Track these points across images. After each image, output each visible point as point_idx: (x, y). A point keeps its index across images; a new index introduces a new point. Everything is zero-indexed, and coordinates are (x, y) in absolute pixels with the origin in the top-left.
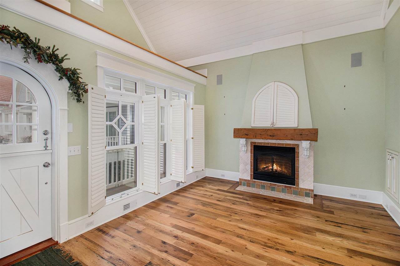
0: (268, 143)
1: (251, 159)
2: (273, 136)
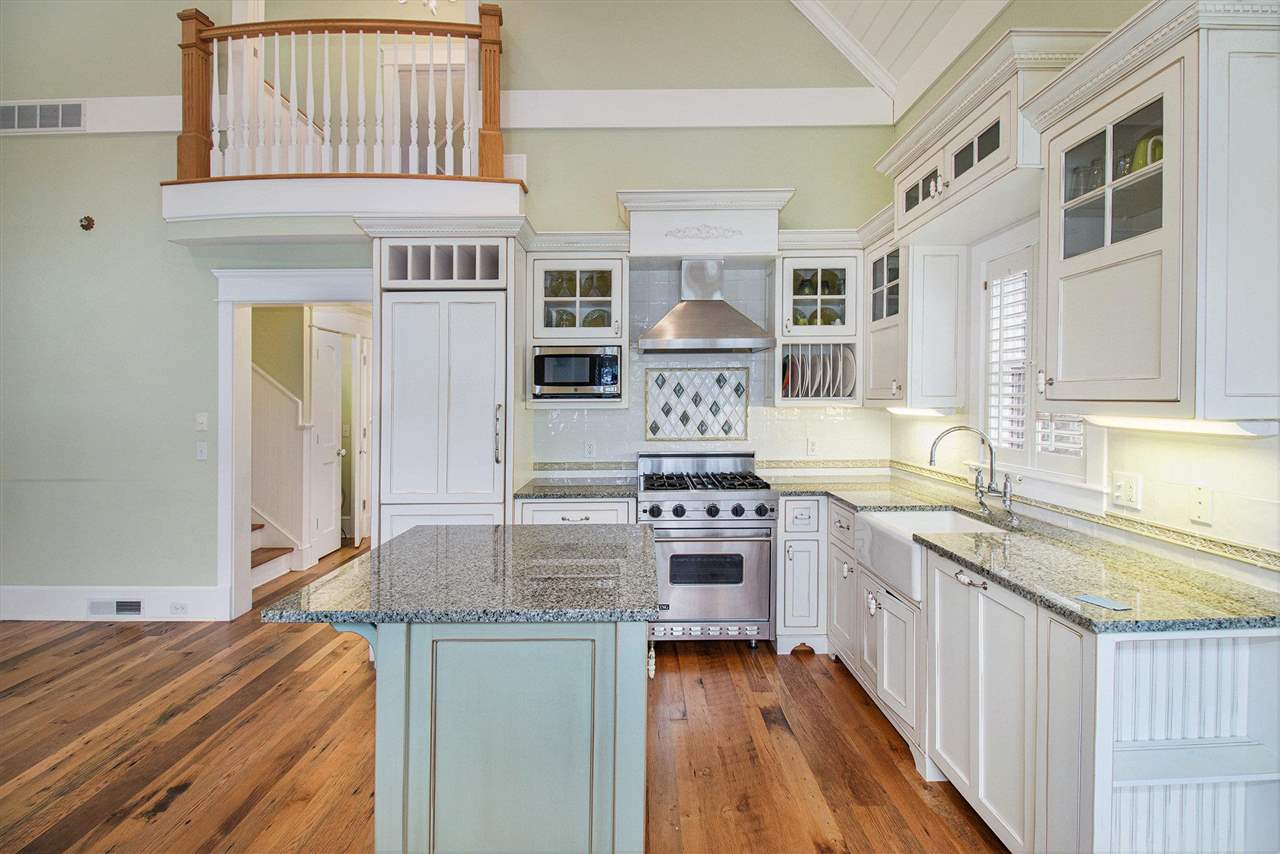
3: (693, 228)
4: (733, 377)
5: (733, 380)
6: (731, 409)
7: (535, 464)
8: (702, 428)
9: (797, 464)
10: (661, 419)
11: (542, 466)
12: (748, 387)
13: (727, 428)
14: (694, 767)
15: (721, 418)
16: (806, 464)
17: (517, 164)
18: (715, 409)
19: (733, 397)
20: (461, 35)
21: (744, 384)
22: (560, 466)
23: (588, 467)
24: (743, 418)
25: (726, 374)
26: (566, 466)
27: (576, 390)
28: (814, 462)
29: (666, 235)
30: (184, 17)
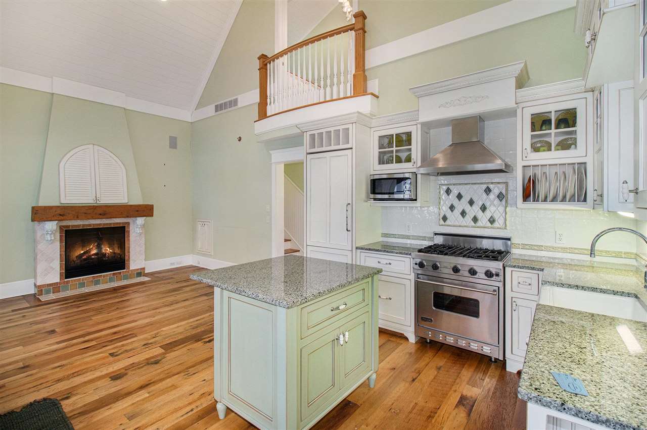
0: (90, 225)
1: (60, 251)
2: (104, 214)
3: (456, 100)
4: (496, 188)
5: (496, 191)
6: (495, 209)
7: (382, 234)
8: (475, 219)
9: (547, 249)
10: (448, 213)
11: (385, 235)
12: (507, 194)
13: (492, 221)
14: (393, 407)
15: (488, 214)
16: (553, 249)
17: (373, 85)
18: (484, 208)
19: (497, 201)
20: (347, 31)
21: (504, 192)
22: (394, 236)
23: (408, 237)
24: (504, 215)
25: (491, 186)
26: (397, 236)
27: (390, 197)
28: (562, 248)
29: (439, 107)
30: (259, 58)
